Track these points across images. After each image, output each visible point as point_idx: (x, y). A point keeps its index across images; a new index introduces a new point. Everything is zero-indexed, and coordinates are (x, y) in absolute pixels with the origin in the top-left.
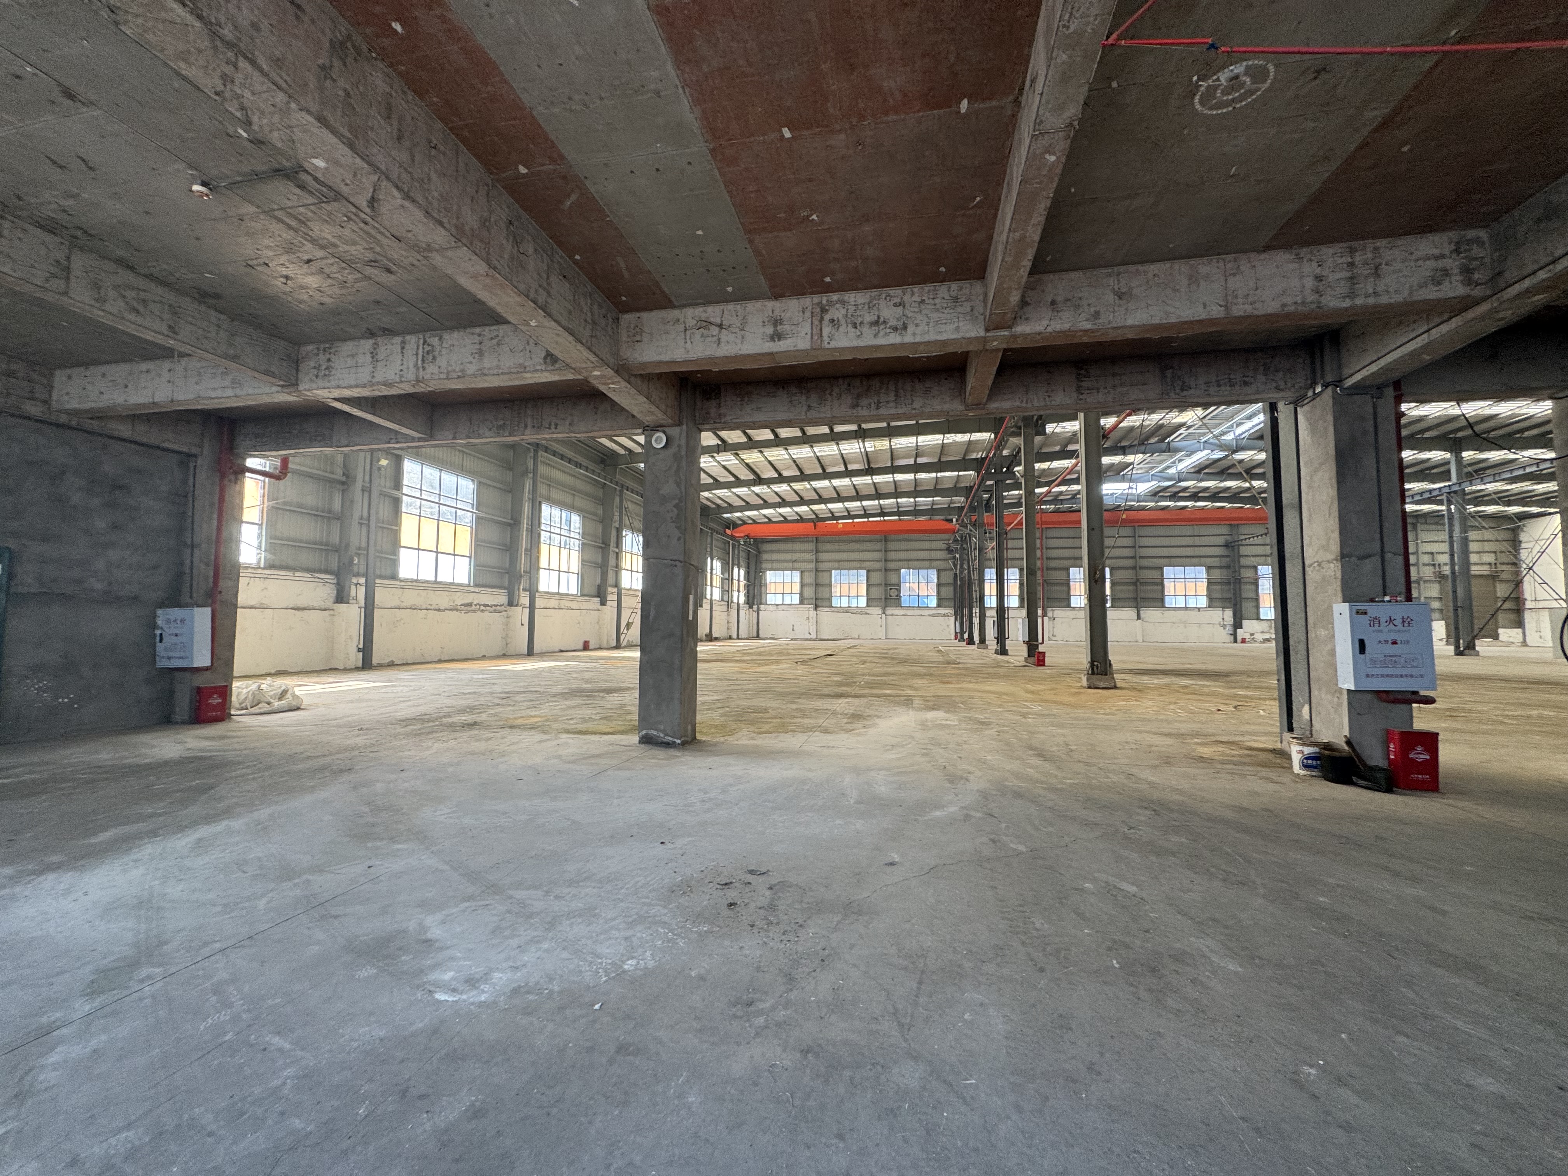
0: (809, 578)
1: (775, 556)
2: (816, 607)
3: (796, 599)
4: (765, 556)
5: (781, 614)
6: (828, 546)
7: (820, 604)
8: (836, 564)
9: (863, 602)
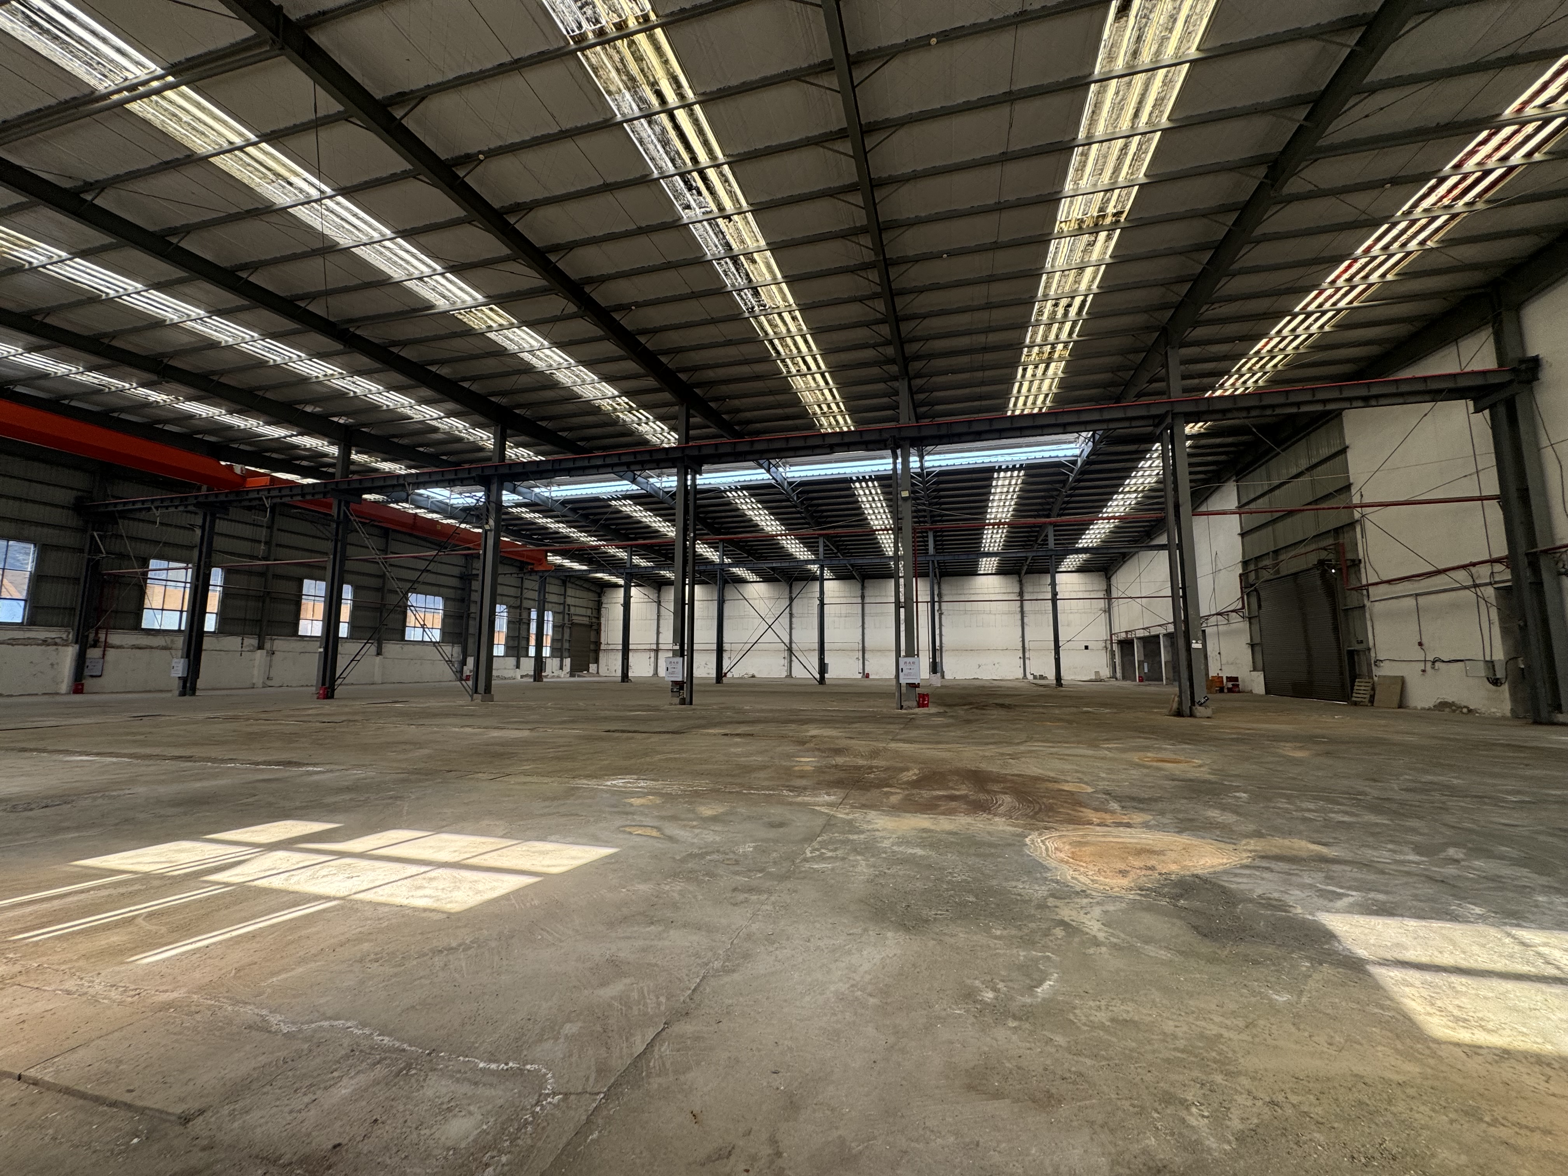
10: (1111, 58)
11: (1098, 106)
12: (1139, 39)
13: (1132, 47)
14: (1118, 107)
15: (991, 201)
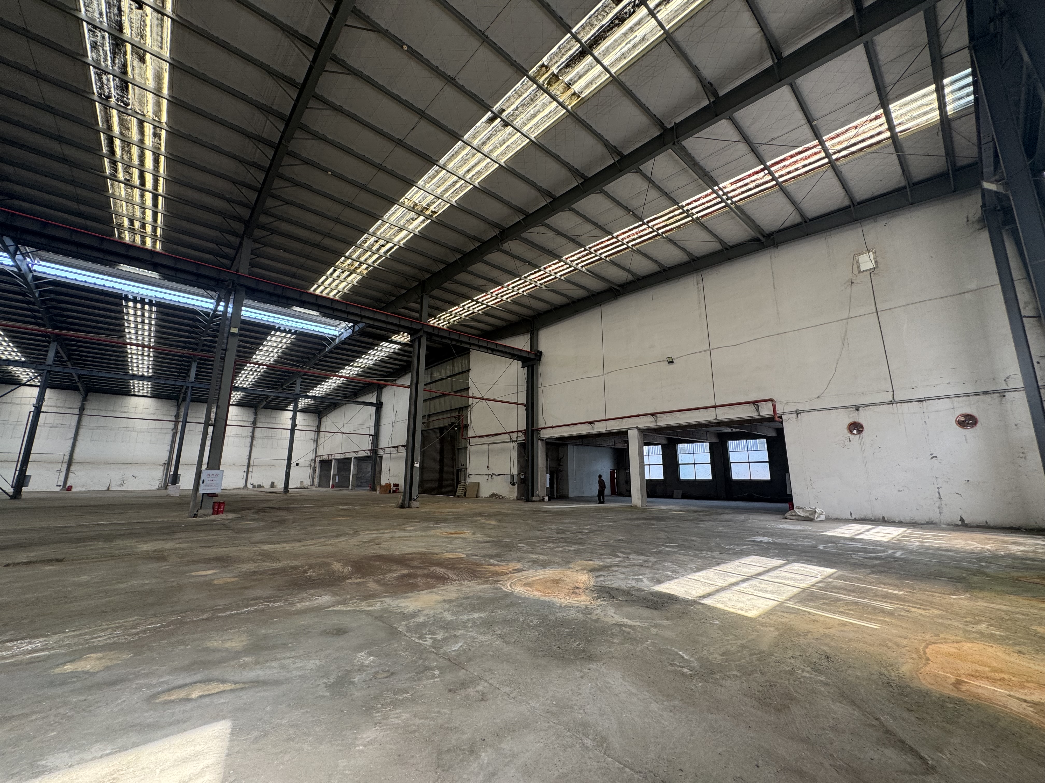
10: (474, 137)
11: (457, 153)
12: (489, 138)
13: (484, 140)
14: (464, 161)
15: (377, 161)
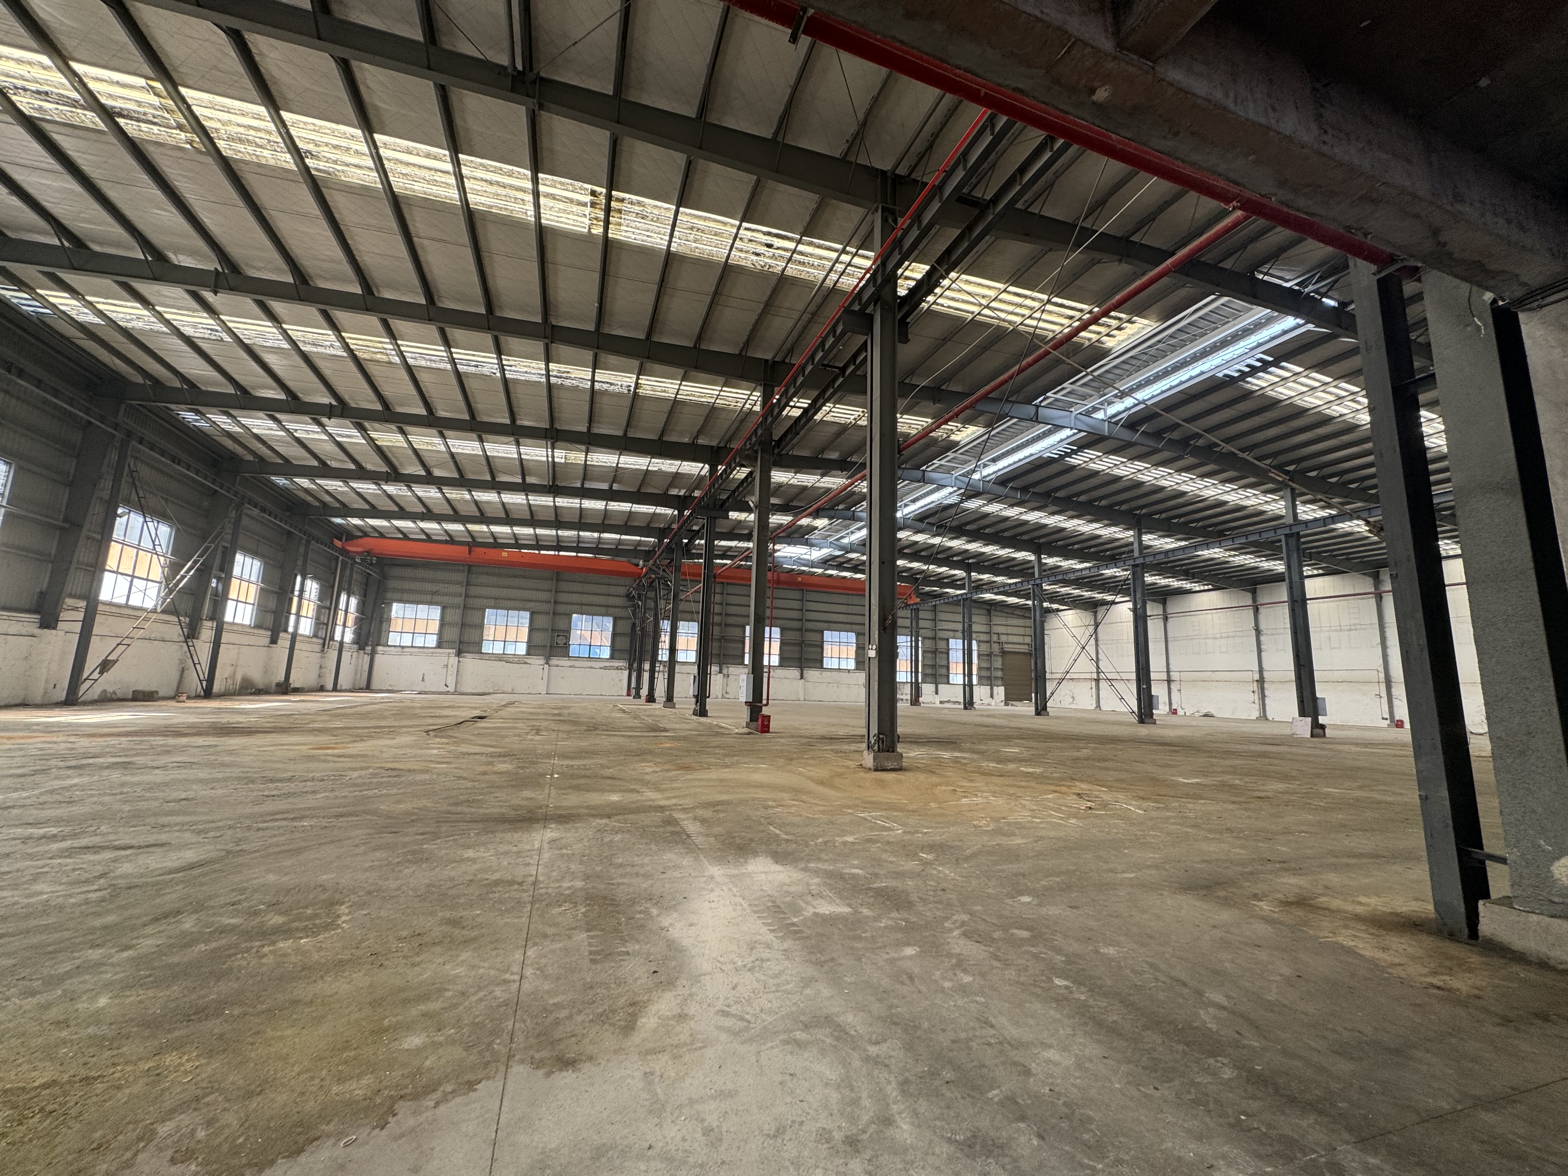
0: (454, 616)
1: (407, 585)
2: (459, 654)
3: (432, 641)
4: (392, 584)
5: (407, 660)
6: (484, 579)
7: (465, 649)
8: (493, 602)
9: (522, 649)
